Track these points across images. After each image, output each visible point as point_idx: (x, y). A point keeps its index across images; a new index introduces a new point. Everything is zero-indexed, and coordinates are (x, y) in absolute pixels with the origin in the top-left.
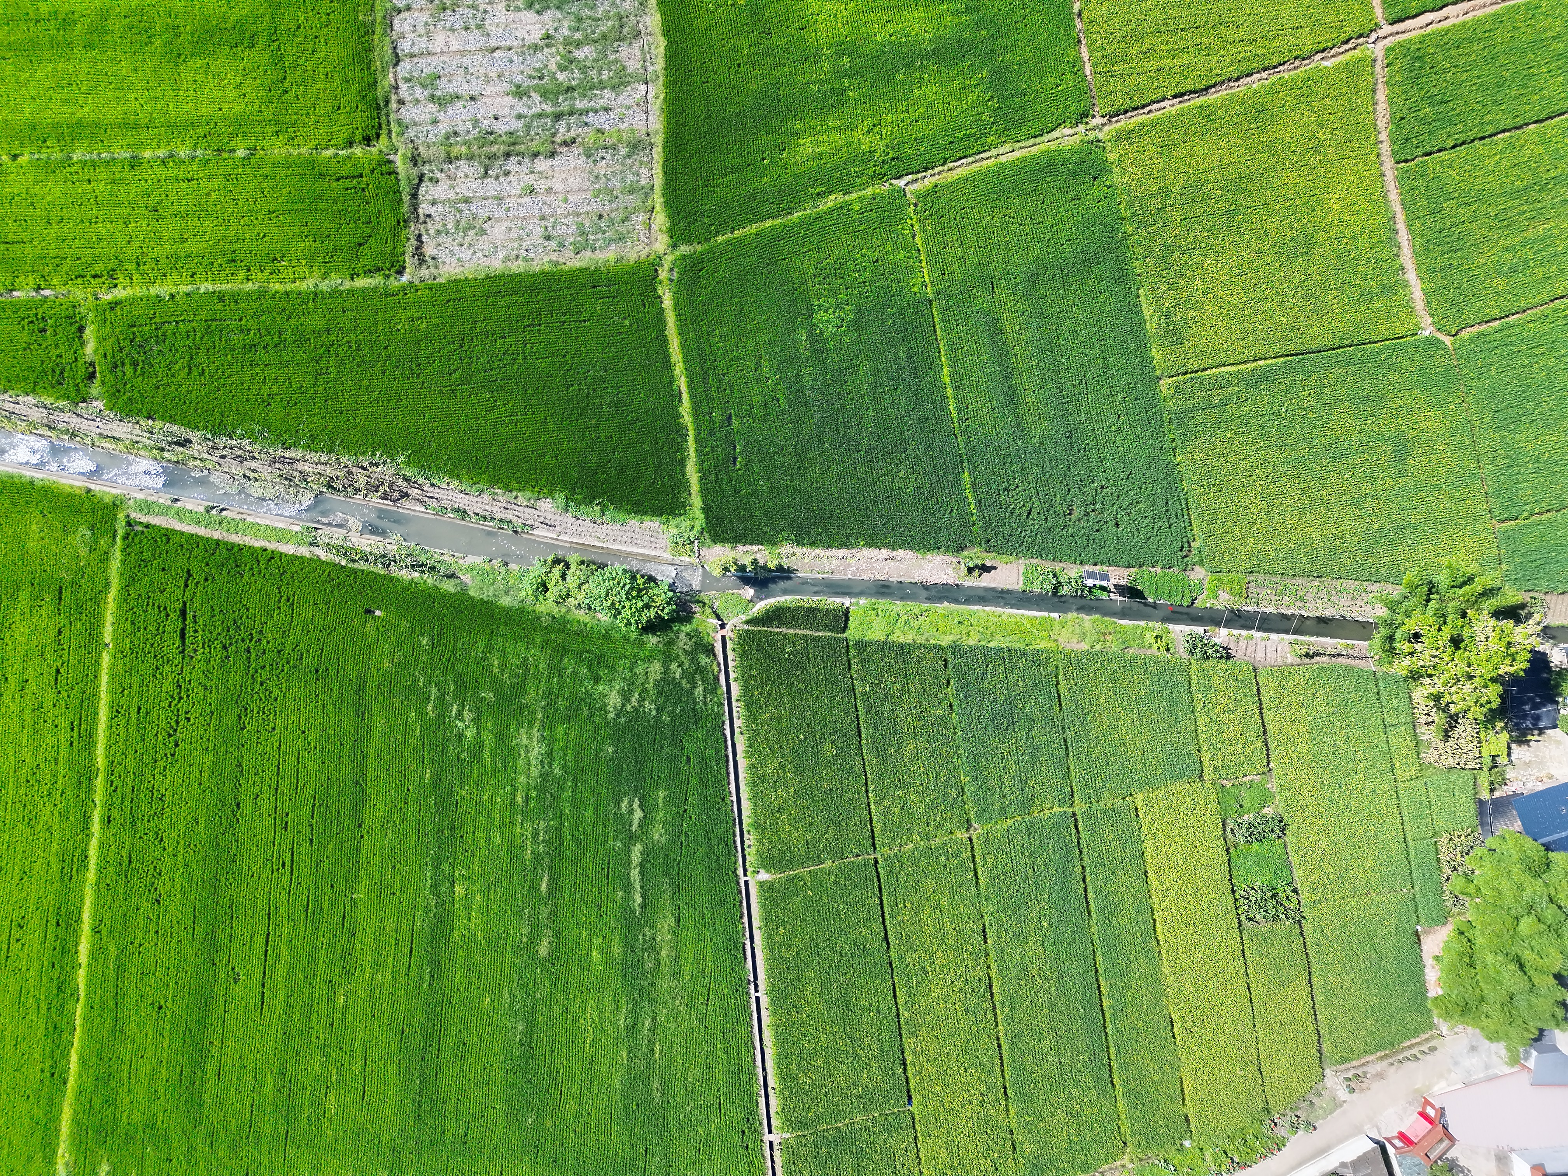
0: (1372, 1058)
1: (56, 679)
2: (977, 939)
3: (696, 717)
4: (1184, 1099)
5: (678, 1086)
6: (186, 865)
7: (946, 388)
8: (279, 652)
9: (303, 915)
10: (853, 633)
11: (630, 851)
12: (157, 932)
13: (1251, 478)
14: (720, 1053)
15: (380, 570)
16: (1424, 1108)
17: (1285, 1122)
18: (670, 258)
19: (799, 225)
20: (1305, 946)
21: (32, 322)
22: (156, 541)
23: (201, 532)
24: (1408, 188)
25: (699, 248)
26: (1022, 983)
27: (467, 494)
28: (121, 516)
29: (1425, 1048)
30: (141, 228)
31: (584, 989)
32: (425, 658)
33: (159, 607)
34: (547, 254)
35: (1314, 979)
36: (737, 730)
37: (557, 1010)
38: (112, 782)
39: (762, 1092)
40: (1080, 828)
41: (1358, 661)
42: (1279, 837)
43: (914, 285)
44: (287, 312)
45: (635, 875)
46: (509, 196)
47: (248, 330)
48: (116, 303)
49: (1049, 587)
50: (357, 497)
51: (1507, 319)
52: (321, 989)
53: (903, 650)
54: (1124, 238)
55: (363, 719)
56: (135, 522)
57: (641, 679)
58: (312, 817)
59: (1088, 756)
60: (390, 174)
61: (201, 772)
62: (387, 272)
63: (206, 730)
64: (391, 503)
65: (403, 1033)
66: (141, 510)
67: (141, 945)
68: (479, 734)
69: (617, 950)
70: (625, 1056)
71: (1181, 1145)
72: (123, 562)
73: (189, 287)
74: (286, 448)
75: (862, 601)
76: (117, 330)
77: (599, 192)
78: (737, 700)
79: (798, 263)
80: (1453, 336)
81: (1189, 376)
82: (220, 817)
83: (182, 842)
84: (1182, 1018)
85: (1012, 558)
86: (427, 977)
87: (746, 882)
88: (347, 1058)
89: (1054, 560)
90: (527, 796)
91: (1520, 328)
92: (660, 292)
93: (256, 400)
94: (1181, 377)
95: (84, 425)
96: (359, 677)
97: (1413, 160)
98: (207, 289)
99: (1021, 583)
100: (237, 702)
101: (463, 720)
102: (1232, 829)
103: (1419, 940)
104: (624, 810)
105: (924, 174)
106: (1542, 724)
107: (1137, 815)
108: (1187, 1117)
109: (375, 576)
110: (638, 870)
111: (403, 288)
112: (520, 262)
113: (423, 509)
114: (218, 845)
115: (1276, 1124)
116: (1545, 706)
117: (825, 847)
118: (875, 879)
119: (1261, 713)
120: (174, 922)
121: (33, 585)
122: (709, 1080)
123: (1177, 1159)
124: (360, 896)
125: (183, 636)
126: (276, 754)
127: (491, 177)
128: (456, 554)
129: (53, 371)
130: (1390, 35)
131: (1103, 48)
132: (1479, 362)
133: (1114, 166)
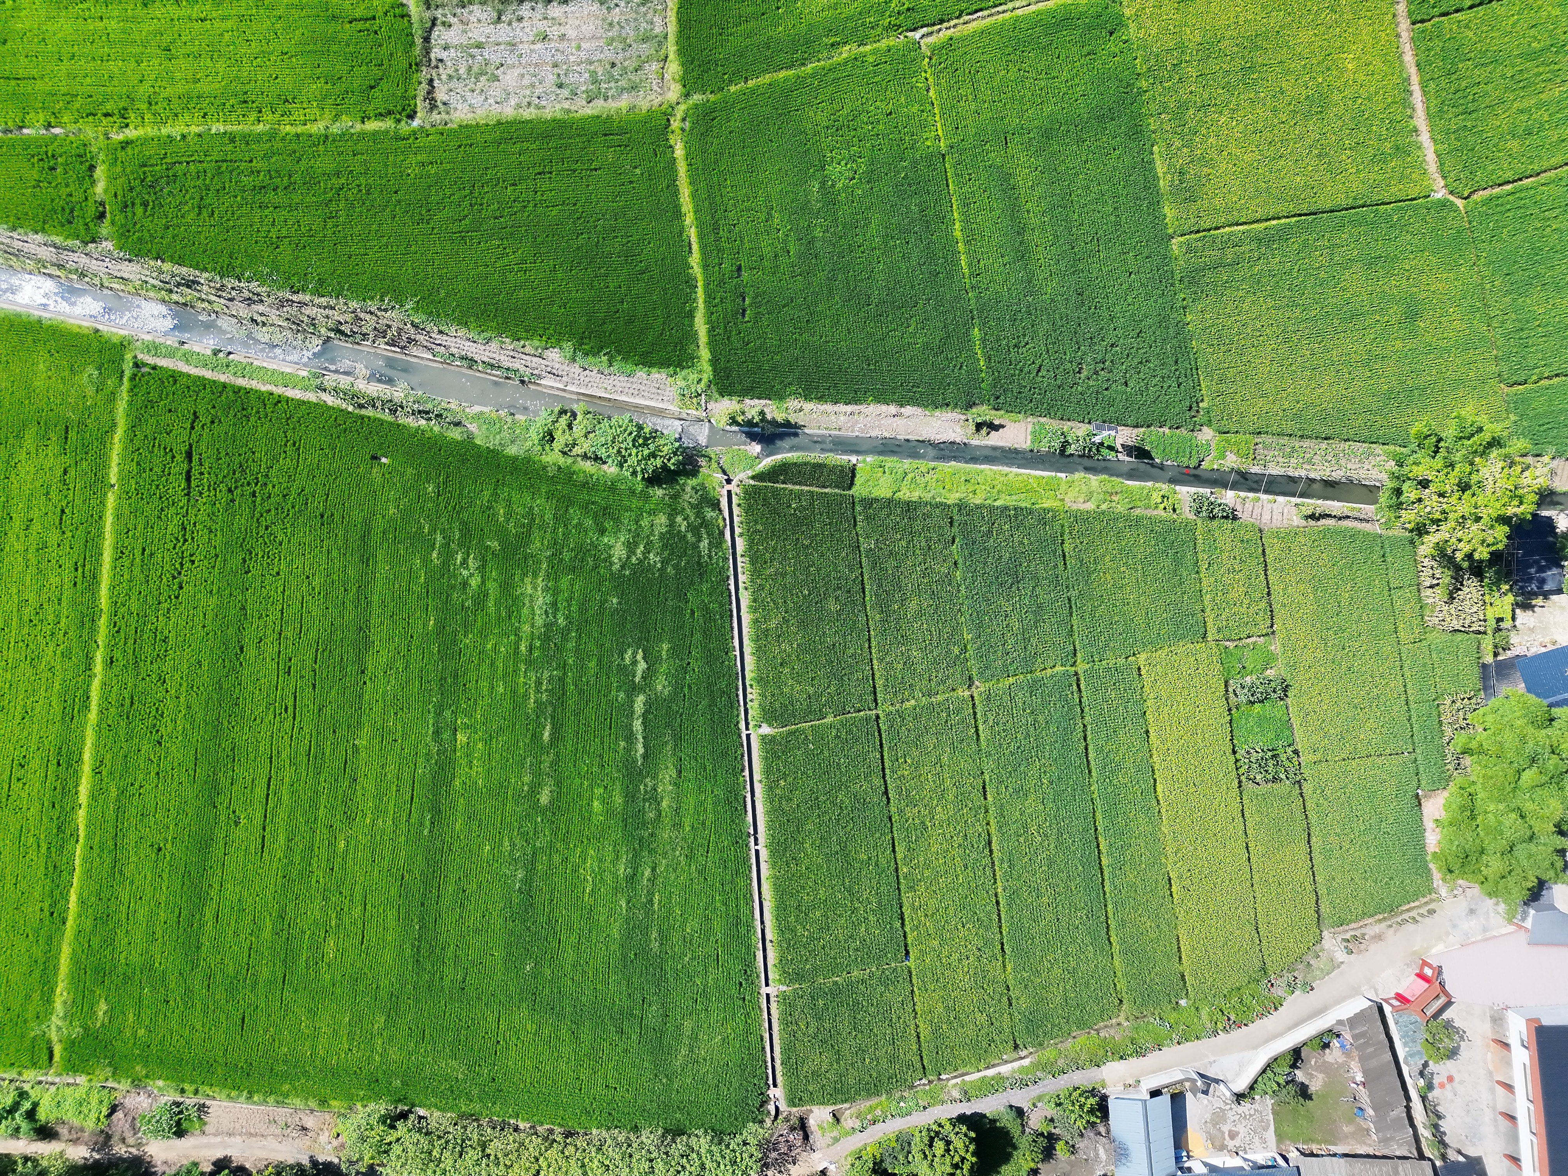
0: (1371, 920)
1: (61, 519)
2: (977, 795)
3: (701, 569)
4: (1180, 958)
5: (676, 938)
6: (189, 707)
7: (957, 243)
8: (284, 496)
9: (305, 760)
10: (859, 490)
11: (633, 702)
12: (158, 774)
13: (1261, 338)
14: (718, 905)
15: (387, 417)
16: (1422, 969)
17: (1281, 982)
18: (682, 107)
19: (813, 76)
20: (1305, 808)
21: (42, 160)
22: (163, 382)
23: (208, 374)
24: (1423, 48)
25: (712, 98)
26: (1022, 840)
27: (475, 342)
28: (128, 356)
29: (1423, 911)
30: (153, 66)
31: (585, 840)
32: (430, 505)
33: (165, 448)
34: (559, 102)
35: (1314, 840)
36: (741, 585)
37: (557, 859)
38: (115, 623)
39: (760, 945)
40: (1082, 686)
41: (1364, 524)
42: (1282, 699)
43: (927, 139)
44: (297, 154)
45: (637, 725)
46: (521, 42)
47: (258, 172)
48: (127, 143)
49: (1057, 445)
50: (366, 343)
51: (1520, 183)
52: (322, 834)
53: (909, 507)
54: (1139, 94)
55: (367, 565)
56: (142, 363)
57: (647, 531)
58: (316, 663)
59: (1092, 614)
60: (403, 17)
61: (205, 614)
62: (398, 116)
63: (210, 573)
64: (399, 350)
65: (403, 879)
66: (149, 351)
67: (141, 787)
68: (483, 582)
69: (618, 800)
70: (624, 905)
71: (1177, 1003)
72: (130, 403)
73: (200, 128)
74: (294, 292)
75: (869, 459)
76: (128, 170)
77: (613, 39)
78: (742, 556)
79: (811, 114)
80: (1465, 198)
81: (1201, 234)
82: (224, 660)
83: (185, 684)
84: (1180, 877)
85: (1021, 416)
86: (428, 823)
87: (748, 736)
88: (347, 902)
89: (1062, 419)
90: (531, 646)
91: (1533, 192)
92: (672, 142)
93: (265, 242)
94: (1193, 236)
95: (94, 265)
96: (365, 520)
97: (1430, 20)
98: (218, 130)
99: (1029, 442)
100: (241, 546)
101: (467, 568)
102: (1234, 691)
103: (1420, 804)
104: (627, 661)
105: (939, 26)
106: (1547, 588)
107: (1140, 675)
108: (1183, 976)
109: (382, 422)
110: (640, 720)
111: (414, 133)
112: (532, 109)
113: (431, 357)
114: (221, 688)
115: (1272, 985)
116: (1550, 569)
117: (827, 701)
118: (876, 734)
119: (1266, 575)
120: (175, 764)
121: (39, 423)
122: (708, 932)
123: (1173, 1017)
124: (361, 743)
125: (188, 479)
126: (280, 598)
127: (504, 22)
128: (463, 404)
129: (63, 209)
132: (1491, 225)
133: (1130, 21)
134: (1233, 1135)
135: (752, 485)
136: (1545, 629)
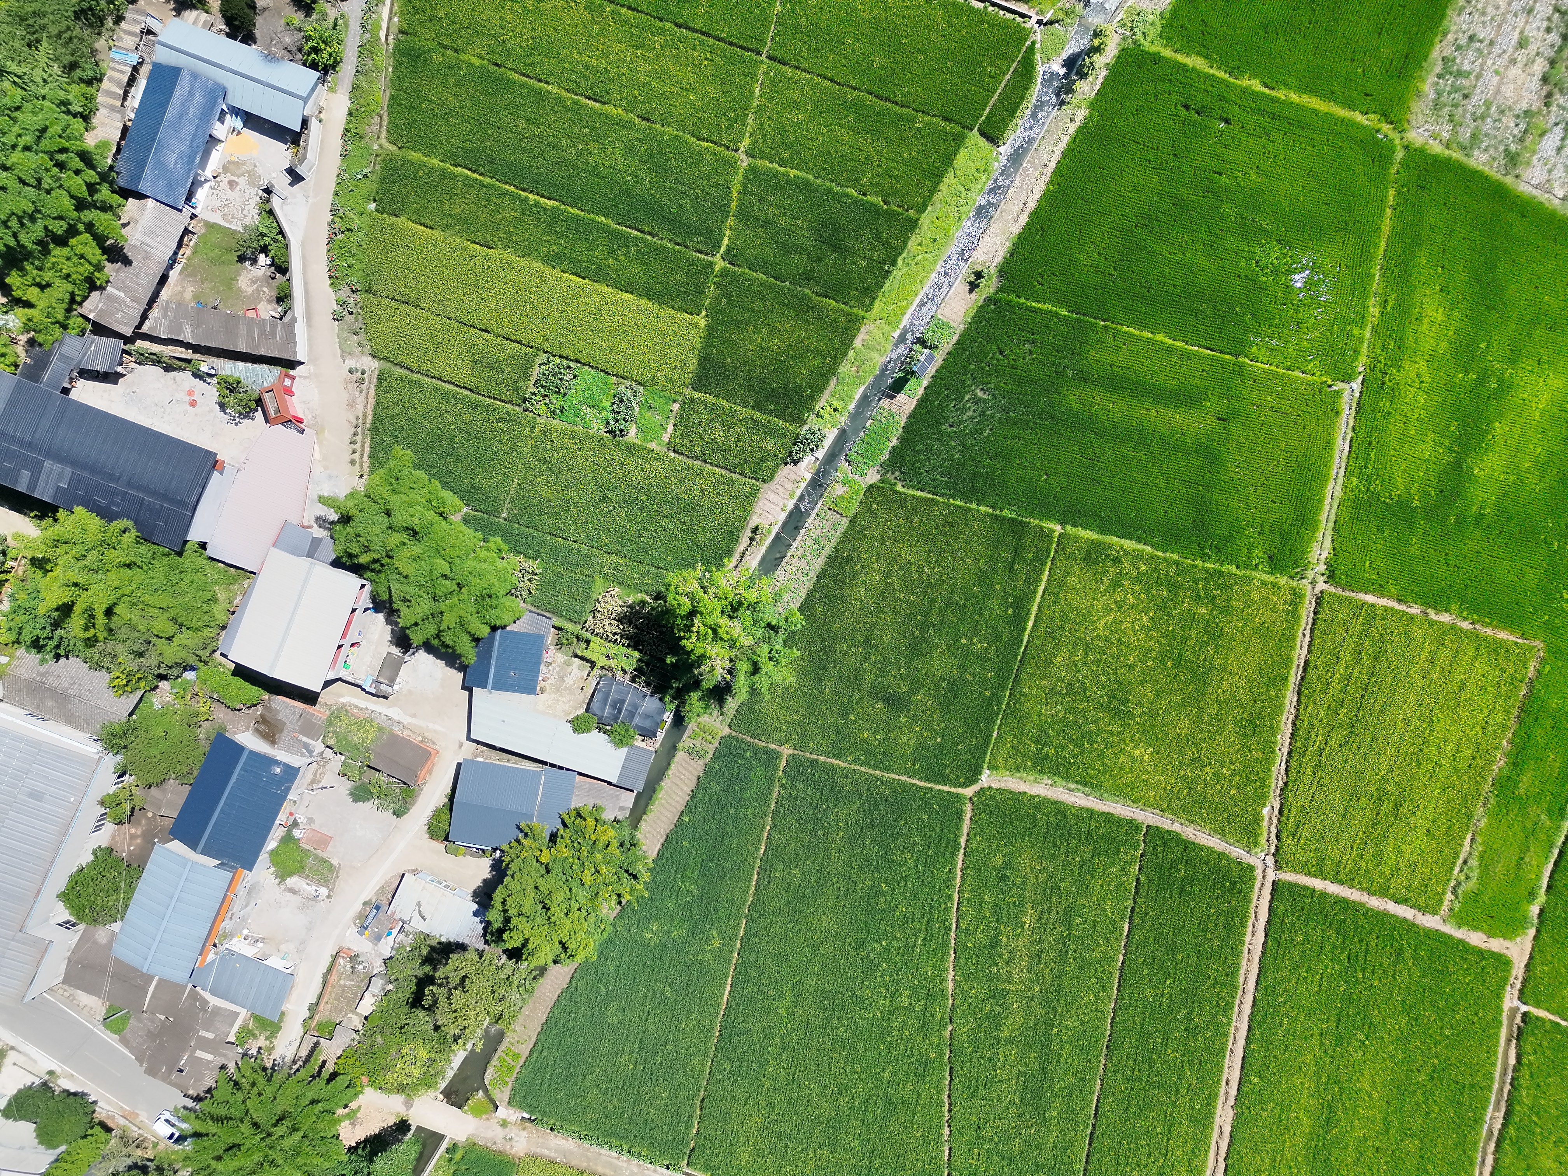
0: (370, 409)
7: (1152, 333)
10: (974, 137)
17: (351, 300)
18: (1397, 141)
19: (1367, 272)
24: (1122, 825)
25: (1394, 171)
29: (356, 456)
43: (1259, 349)
53: (936, 178)
77: (1488, 108)
84: (486, 257)
85: (969, 319)
89: (950, 353)
91: (949, 858)
92: (1371, 116)
105: (1354, 408)
108: (396, 215)
118: (743, 44)
130: (1264, 877)
131: (1384, 619)
132: (936, 807)
133: (1272, 579)
134: (232, 184)
135: (1026, 40)
136: (557, 690)
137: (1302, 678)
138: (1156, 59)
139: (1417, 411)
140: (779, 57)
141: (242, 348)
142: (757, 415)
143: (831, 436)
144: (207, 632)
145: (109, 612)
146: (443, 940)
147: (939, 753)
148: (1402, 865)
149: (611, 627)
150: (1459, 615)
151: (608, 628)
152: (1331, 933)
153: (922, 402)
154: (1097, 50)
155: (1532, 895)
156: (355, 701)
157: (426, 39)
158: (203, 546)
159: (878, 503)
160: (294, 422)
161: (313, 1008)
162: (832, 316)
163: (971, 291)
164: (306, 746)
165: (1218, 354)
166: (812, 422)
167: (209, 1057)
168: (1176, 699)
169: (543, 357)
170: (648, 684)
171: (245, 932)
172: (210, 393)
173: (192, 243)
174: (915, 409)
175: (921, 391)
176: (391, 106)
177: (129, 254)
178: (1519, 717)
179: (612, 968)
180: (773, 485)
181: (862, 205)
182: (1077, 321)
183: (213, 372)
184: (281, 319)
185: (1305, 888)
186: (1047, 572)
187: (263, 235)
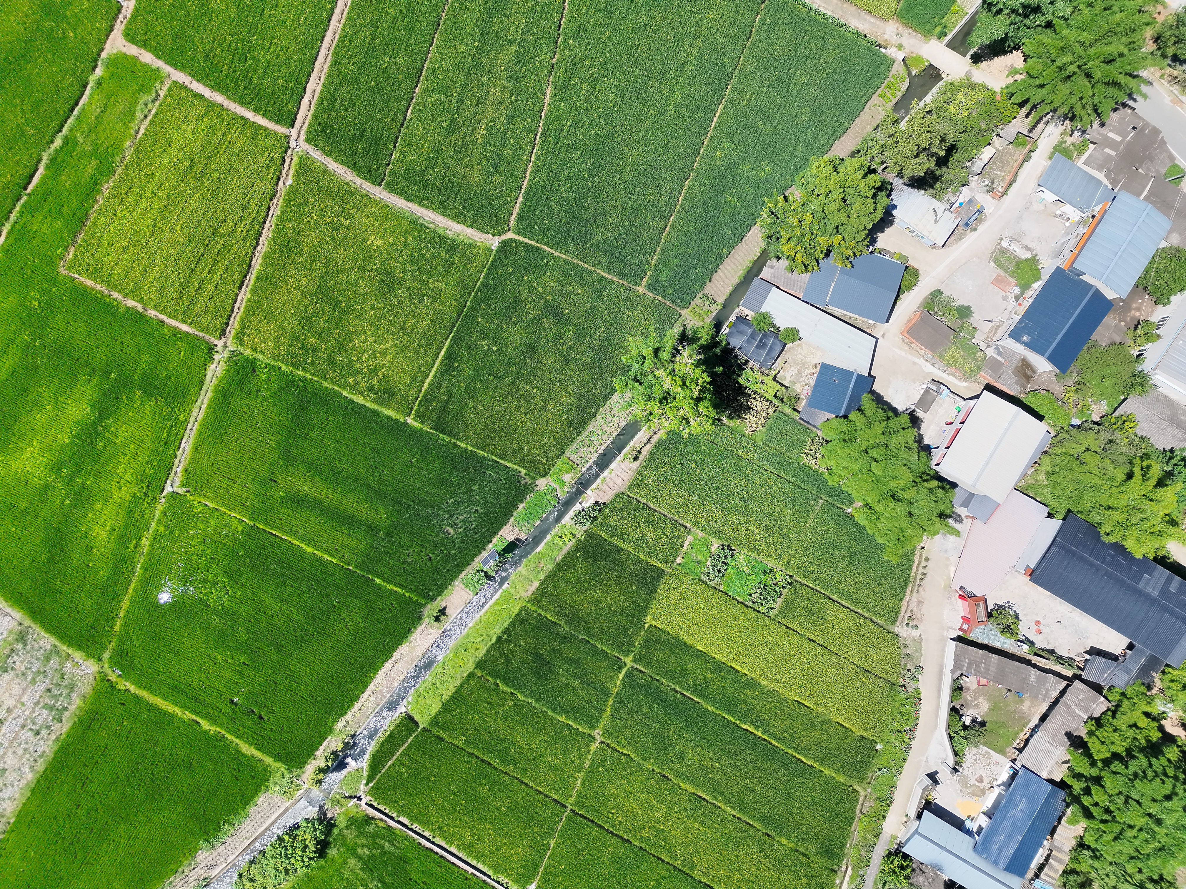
0: (907, 597)
4: (850, 730)
7: (314, 554)
10: (423, 722)
17: (907, 680)
18: (106, 666)
19: (146, 572)
24: (400, 190)
25: (113, 644)
29: (923, 563)
34: (48, 740)
35: (834, 597)
36: (431, 837)
40: (643, 669)
43: (236, 528)
51: (523, 191)
53: (457, 696)
77: (34, 679)
78: (412, 824)
80: (509, 230)
81: (417, 403)
84: (801, 695)
85: (450, 588)
89: (468, 565)
92: (122, 688)
94: (414, 409)
97: (385, 175)
105: (173, 472)
107: (660, 629)
108: (863, 737)
118: (583, 820)
130: (299, 133)
131: (177, 310)
132: (536, 227)
133: (255, 355)
134: (980, 780)
135: (372, 787)
136: (804, 365)
137: (245, 276)
138: (278, 757)
139: (126, 462)
140: (558, 806)
141: (995, 657)
142: (620, 543)
143: (567, 519)
144: (1058, 450)
145: (1130, 476)
146: (922, 192)
147: (527, 269)
148: (194, 123)
149: (756, 404)
150: (119, 303)
151: (759, 404)
152: (256, 81)
153: (495, 532)
154: (321, 770)
155: (99, 83)
156: (956, 382)
157: (818, 862)
158: (1050, 515)
159: (541, 463)
160: (966, 596)
161: (1027, 158)
162: (552, 608)
163: (445, 608)
164: (1000, 354)
165: (268, 529)
166: (580, 531)
167: (1111, 135)
168: (342, 277)
169: (772, 613)
170: (736, 357)
171: (1067, 224)
172: (1025, 629)
173: (1018, 741)
174: (501, 528)
175: (495, 540)
176: (852, 818)
177: (1066, 740)
178: (87, 219)
179: (800, 149)
180: (616, 490)
181: (515, 686)
182: (369, 573)
183: (1019, 644)
184: (962, 674)
185: (270, 119)
186: (424, 389)
187: (965, 738)
